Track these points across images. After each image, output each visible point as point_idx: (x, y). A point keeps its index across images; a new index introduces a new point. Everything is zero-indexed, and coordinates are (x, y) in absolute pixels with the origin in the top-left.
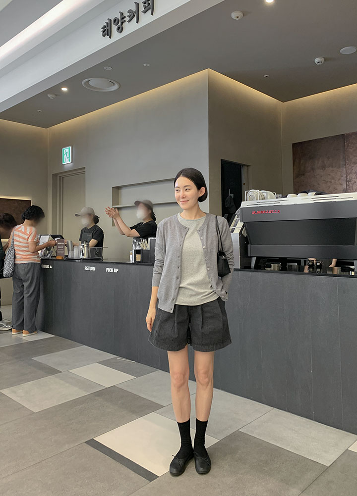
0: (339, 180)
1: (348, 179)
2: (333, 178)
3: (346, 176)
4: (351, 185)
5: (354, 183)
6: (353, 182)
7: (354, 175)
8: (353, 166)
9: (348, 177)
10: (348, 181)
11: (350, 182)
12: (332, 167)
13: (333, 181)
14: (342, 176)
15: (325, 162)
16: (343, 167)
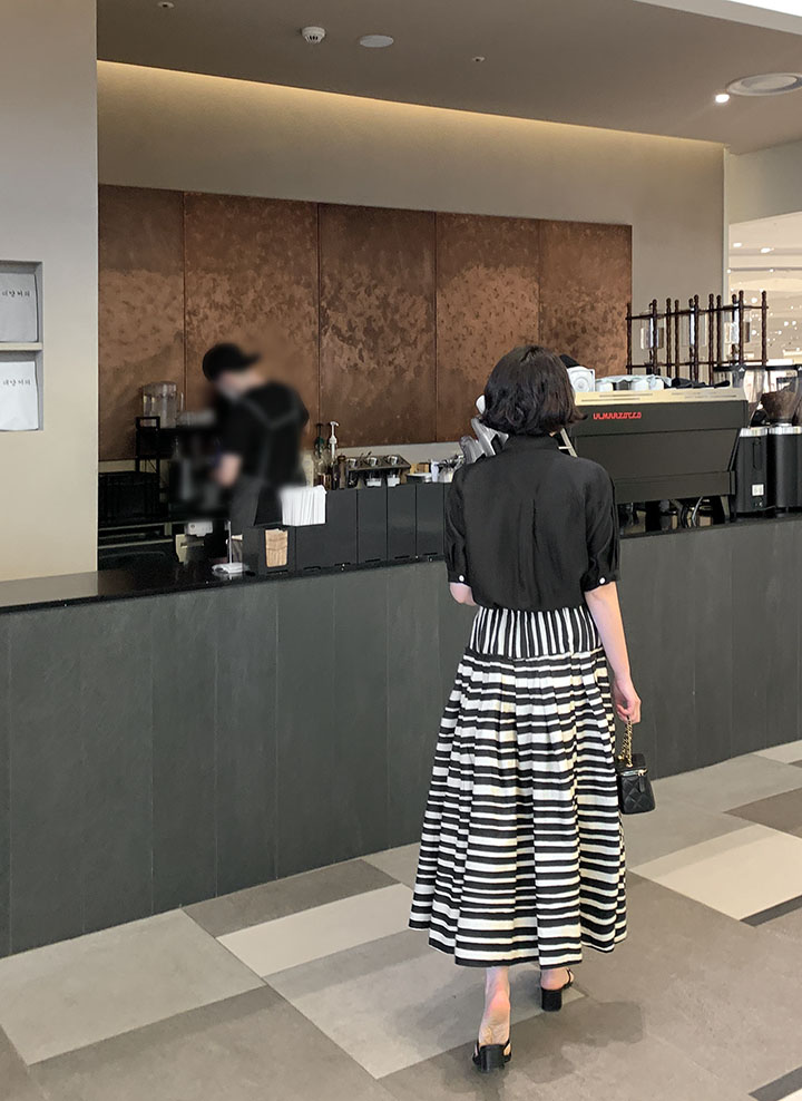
0: (166, 307)
1: (189, 308)
2: (151, 301)
3: (185, 300)
4: (195, 323)
5: (202, 320)
6: (201, 316)
7: (205, 300)
8: (202, 278)
9: (189, 302)
10: (189, 313)
11: (195, 315)
12: (149, 271)
13: (150, 308)
14: (175, 298)
15: (132, 255)
16: (178, 275)
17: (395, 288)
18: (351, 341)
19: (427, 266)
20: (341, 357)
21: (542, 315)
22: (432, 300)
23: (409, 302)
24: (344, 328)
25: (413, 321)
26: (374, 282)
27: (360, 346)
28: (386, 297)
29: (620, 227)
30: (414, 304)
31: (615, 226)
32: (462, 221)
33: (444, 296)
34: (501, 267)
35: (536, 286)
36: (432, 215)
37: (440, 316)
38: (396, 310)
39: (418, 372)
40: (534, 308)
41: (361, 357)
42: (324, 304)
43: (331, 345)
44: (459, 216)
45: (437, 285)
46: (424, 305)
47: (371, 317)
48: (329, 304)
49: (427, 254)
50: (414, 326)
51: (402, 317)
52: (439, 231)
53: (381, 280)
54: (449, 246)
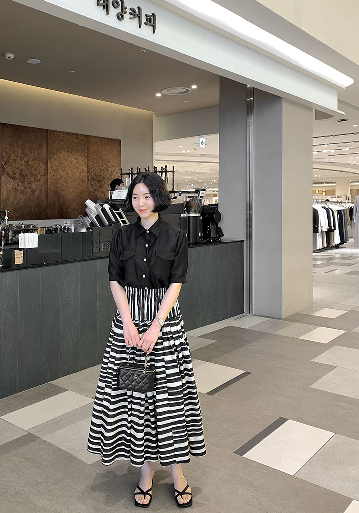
17: (32, 158)
18: (14, 178)
19: (45, 150)
20: (10, 184)
21: (88, 171)
22: (47, 163)
23: (37, 164)
24: (11, 173)
25: (39, 171)
26: (24, 155)
27: (18, 180)
28: (28, 161)
29: (117, 140)
30: (39, 165)
31: (114, 139)
32: (58, 134)
33: (51, 162)
34: (73, 153)
35: (87, 161)
36: (47, 131)
37: (50, 170)
38: (32, 167)
39: (41, 191)
40: (86, 169)
41: (18, 185)
42: (3, 163)
43: (6, 179)
44: (57, 131)
45: (48, 158)
46: (44, 166)
47: (21, 170)
48: (5, 164)
49: (45, 146)
50: (40, 173)
51: (34, 170)
52: (49, 137)
53: (26, 155)
54: (53, 143)
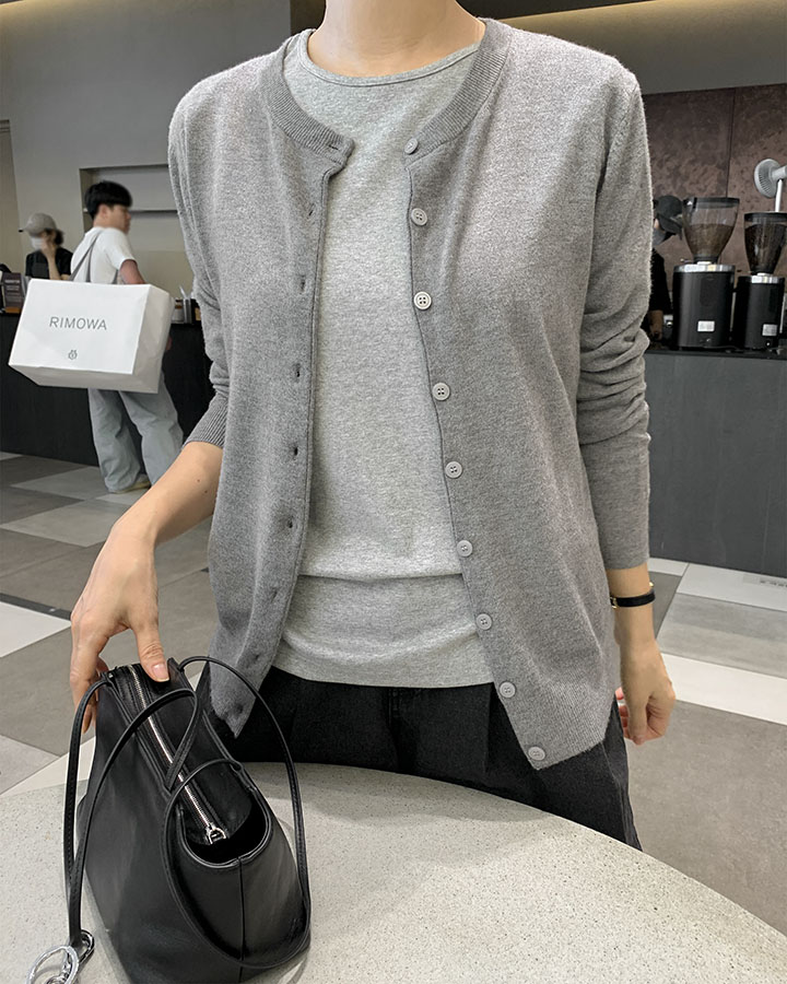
17: (687, 161)
19: (723, 137)
22: (725, 167)
23: (701, 171)
25: (702, 187)
26: (666, 156)
28: (678, 167)
30: (705, 171)
32: (766, 92)
33: (738, 163)
36: (732, 91)
37: (733, 181)
38: (687, 177)
44: (761, 87)
45: (731, 154)
46: (716, 173)
47: (661, 185)
49: (723, 128)
50: (704, 191)
51: (691, 184)
52: (738, 105)
53: (674, 154)
54: (748, 116)
